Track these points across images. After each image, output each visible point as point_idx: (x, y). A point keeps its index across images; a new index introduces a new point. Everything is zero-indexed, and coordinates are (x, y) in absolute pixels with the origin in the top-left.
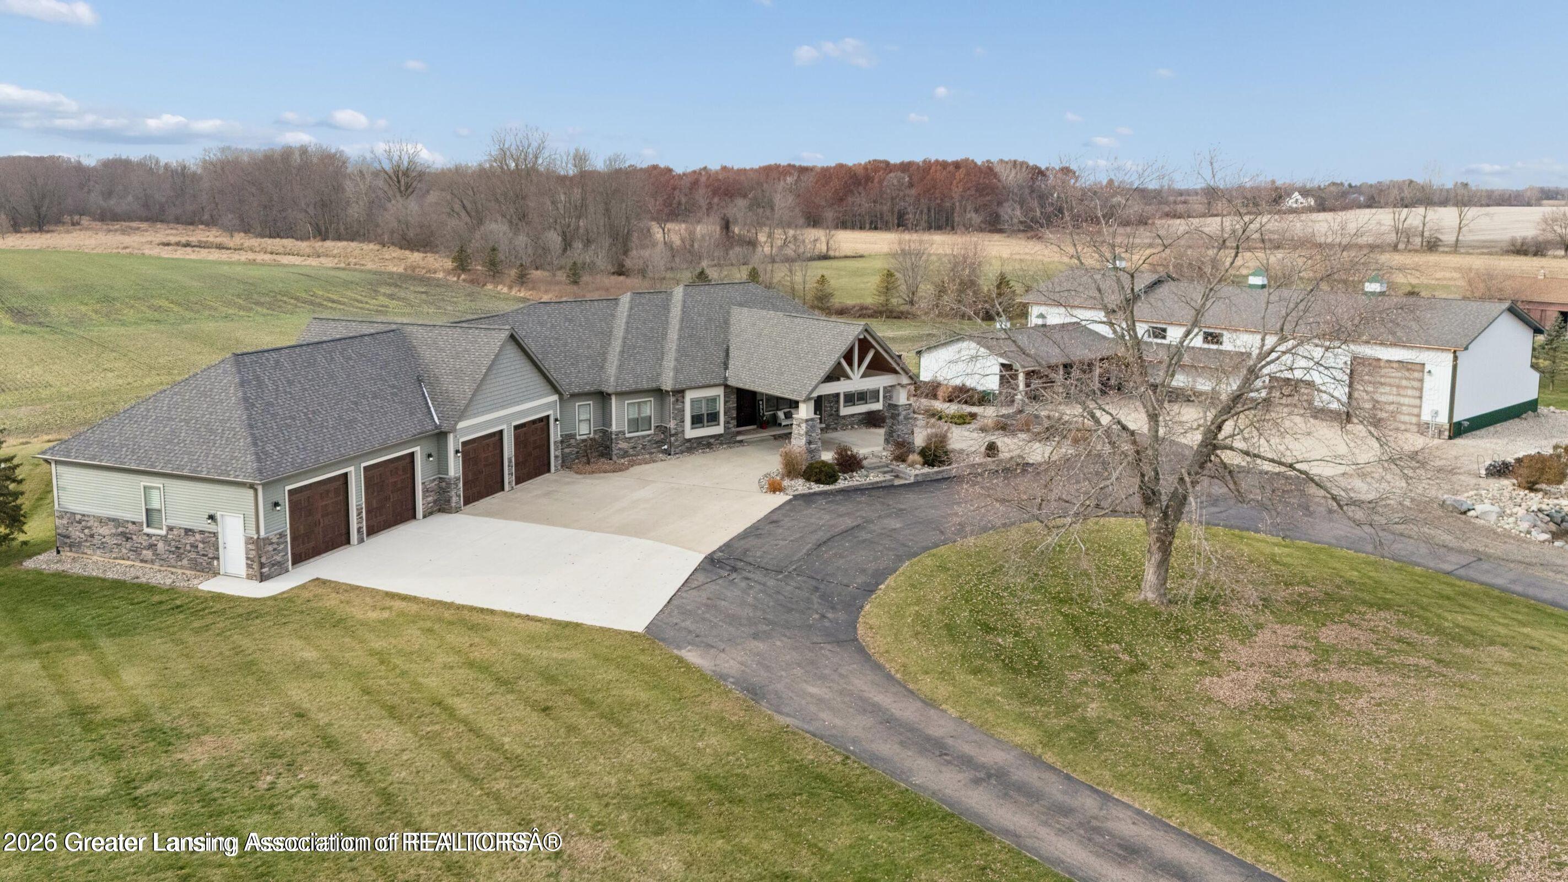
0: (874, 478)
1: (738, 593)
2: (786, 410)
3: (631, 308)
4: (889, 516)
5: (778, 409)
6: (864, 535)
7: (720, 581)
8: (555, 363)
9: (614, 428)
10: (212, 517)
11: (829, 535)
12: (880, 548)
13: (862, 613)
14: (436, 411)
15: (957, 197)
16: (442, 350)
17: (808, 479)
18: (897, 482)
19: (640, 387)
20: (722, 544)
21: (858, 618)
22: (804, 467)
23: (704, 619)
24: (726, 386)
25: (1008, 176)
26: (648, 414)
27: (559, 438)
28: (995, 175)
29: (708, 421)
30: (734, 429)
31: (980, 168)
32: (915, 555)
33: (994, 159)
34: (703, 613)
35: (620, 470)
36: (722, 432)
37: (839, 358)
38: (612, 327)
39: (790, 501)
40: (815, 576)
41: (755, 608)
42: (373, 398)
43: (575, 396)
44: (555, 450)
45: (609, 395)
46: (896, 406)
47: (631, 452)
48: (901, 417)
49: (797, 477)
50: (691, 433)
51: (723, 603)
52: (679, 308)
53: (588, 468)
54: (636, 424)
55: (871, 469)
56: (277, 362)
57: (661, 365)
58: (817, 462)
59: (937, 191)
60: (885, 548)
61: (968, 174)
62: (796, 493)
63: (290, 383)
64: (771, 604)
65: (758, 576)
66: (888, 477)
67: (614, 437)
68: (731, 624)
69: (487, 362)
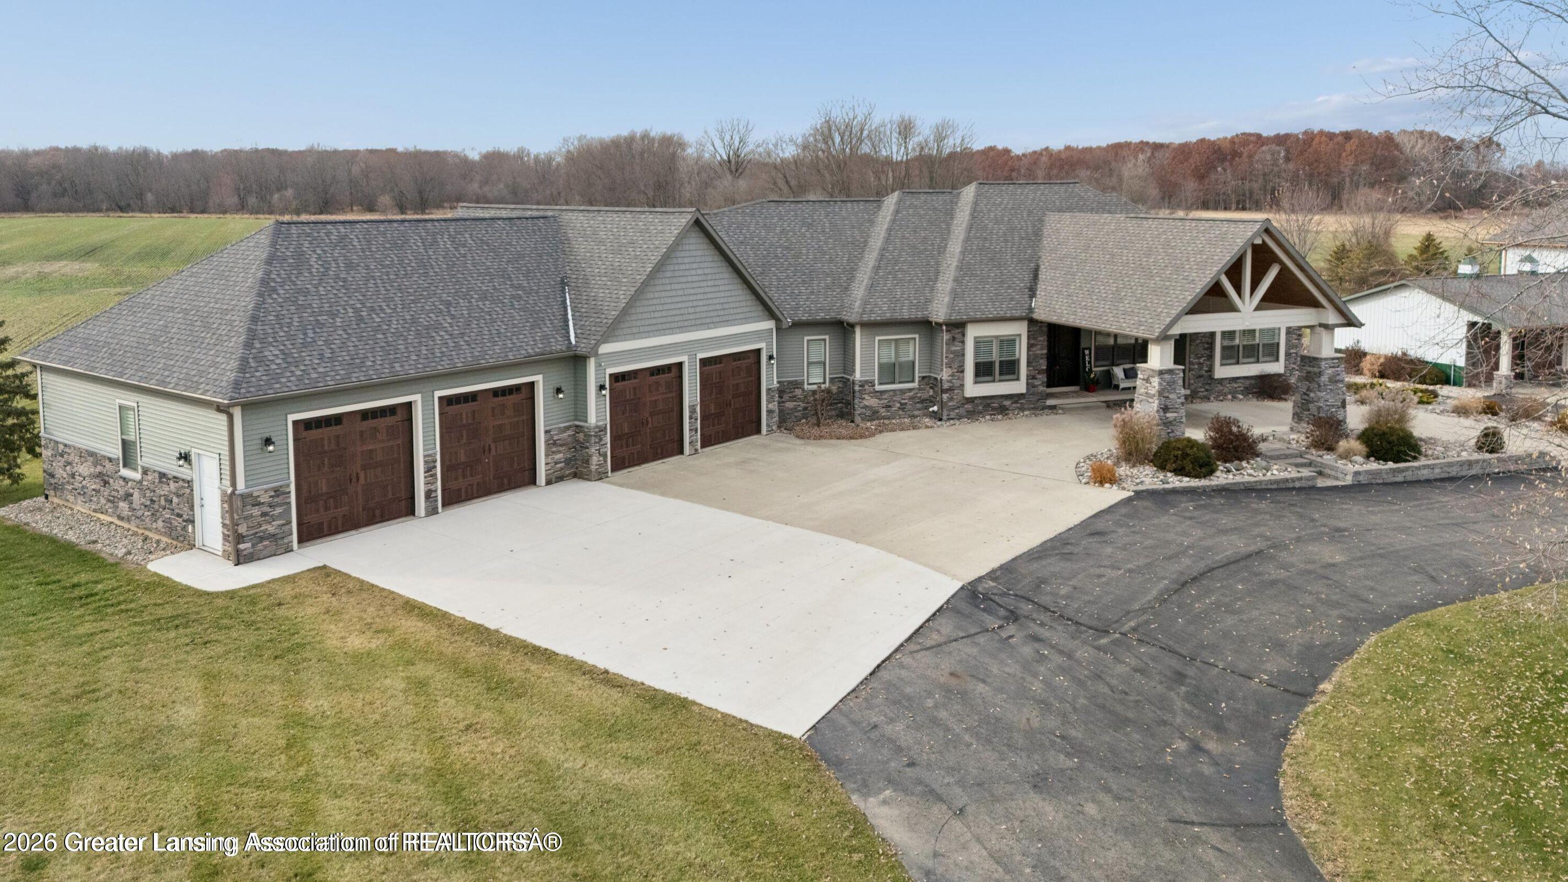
0: (1277, 472)
1: (1013, 668)
2: (1128, 366)
3: (897, 212)
4: (1317, 538)
5: (1113, 364)
6: (1272, 571)
7: (981, 639)
8: (779, 280)
9: (858, 376)
10: (185, 457)
11: (1202, 566)
12: (1309, 599)
13: (1289, 750)
14: (575, 325)
15: (1347, 171)
16: (602, 242)
17: (1162, 467)
18: (1321, 483)
19: (898, 316)
20: (995, 565)
21: (1278, 761)
22: (1154, 448)
23: (935, 721)
24: (1032, 322)
25: (1413, 147)
26: (911, 358)
27: (775, 385)
28: (1397, 146)
29: (1001, 374)
30: (1041, 388)
31: (1377, 138)
32: (1386, 621)
33: (1394, 130)
34: (936, 707)
35: (862, 437)
36: (1024, 391)
37: (1219, 273)
38: (869, 236)
39: (1129, 500)
40: (1177, 647)
41: (1044, 705)
42: (480, 299)
43: (799, 325)
44: (768, 402)
45: (852, 326)
46: (1316, 359)
47: (883, 412)
48: (1324, 379)
49: (1142, 463)
50: (973, 389)
51: (981, 687)
52: (968, 213)
53: (815, 431)
54: (890, 372)
55: (1272, 458)
56: (342, 238)
57: (932, 289)
58: (1178, 440)
59: (1321, 165)
60: (1319, 600)
61: (1361, 144)
62: (1140, 488)
63: (350, 266)
64: (1082, 701)
65: (1058, 635)
66: (1306, 472)
67: (857, 388)
68: (989, 741)
69: (655, 257)
